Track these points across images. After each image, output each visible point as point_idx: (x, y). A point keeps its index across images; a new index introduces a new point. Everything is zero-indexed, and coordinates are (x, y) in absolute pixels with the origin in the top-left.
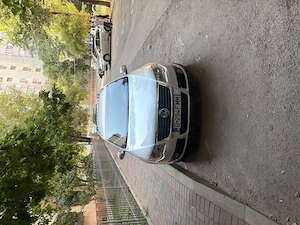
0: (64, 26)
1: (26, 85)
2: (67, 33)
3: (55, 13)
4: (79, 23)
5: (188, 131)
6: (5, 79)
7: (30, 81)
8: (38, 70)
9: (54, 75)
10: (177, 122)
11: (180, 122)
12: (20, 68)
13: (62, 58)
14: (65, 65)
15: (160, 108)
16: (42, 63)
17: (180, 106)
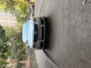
0: (21, 6)
1: (11, 24)
2: (22, 8)
3: (18, 2)
4: (25, 5)
5: (44, 39)
6: (5, 23)
7: (12, 23)
8: (15, 20)
9: (19, 21)
10: (40, 36)
11: (41, 36)
12: (9, 19)
13: (21, 16)
14: (23, 18)
15: (35, 31)
16: (16, 18)
17: (41, 31)
